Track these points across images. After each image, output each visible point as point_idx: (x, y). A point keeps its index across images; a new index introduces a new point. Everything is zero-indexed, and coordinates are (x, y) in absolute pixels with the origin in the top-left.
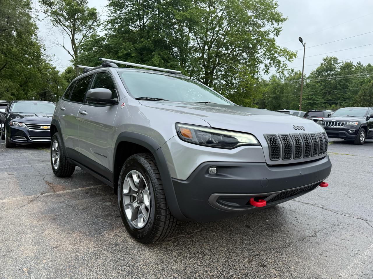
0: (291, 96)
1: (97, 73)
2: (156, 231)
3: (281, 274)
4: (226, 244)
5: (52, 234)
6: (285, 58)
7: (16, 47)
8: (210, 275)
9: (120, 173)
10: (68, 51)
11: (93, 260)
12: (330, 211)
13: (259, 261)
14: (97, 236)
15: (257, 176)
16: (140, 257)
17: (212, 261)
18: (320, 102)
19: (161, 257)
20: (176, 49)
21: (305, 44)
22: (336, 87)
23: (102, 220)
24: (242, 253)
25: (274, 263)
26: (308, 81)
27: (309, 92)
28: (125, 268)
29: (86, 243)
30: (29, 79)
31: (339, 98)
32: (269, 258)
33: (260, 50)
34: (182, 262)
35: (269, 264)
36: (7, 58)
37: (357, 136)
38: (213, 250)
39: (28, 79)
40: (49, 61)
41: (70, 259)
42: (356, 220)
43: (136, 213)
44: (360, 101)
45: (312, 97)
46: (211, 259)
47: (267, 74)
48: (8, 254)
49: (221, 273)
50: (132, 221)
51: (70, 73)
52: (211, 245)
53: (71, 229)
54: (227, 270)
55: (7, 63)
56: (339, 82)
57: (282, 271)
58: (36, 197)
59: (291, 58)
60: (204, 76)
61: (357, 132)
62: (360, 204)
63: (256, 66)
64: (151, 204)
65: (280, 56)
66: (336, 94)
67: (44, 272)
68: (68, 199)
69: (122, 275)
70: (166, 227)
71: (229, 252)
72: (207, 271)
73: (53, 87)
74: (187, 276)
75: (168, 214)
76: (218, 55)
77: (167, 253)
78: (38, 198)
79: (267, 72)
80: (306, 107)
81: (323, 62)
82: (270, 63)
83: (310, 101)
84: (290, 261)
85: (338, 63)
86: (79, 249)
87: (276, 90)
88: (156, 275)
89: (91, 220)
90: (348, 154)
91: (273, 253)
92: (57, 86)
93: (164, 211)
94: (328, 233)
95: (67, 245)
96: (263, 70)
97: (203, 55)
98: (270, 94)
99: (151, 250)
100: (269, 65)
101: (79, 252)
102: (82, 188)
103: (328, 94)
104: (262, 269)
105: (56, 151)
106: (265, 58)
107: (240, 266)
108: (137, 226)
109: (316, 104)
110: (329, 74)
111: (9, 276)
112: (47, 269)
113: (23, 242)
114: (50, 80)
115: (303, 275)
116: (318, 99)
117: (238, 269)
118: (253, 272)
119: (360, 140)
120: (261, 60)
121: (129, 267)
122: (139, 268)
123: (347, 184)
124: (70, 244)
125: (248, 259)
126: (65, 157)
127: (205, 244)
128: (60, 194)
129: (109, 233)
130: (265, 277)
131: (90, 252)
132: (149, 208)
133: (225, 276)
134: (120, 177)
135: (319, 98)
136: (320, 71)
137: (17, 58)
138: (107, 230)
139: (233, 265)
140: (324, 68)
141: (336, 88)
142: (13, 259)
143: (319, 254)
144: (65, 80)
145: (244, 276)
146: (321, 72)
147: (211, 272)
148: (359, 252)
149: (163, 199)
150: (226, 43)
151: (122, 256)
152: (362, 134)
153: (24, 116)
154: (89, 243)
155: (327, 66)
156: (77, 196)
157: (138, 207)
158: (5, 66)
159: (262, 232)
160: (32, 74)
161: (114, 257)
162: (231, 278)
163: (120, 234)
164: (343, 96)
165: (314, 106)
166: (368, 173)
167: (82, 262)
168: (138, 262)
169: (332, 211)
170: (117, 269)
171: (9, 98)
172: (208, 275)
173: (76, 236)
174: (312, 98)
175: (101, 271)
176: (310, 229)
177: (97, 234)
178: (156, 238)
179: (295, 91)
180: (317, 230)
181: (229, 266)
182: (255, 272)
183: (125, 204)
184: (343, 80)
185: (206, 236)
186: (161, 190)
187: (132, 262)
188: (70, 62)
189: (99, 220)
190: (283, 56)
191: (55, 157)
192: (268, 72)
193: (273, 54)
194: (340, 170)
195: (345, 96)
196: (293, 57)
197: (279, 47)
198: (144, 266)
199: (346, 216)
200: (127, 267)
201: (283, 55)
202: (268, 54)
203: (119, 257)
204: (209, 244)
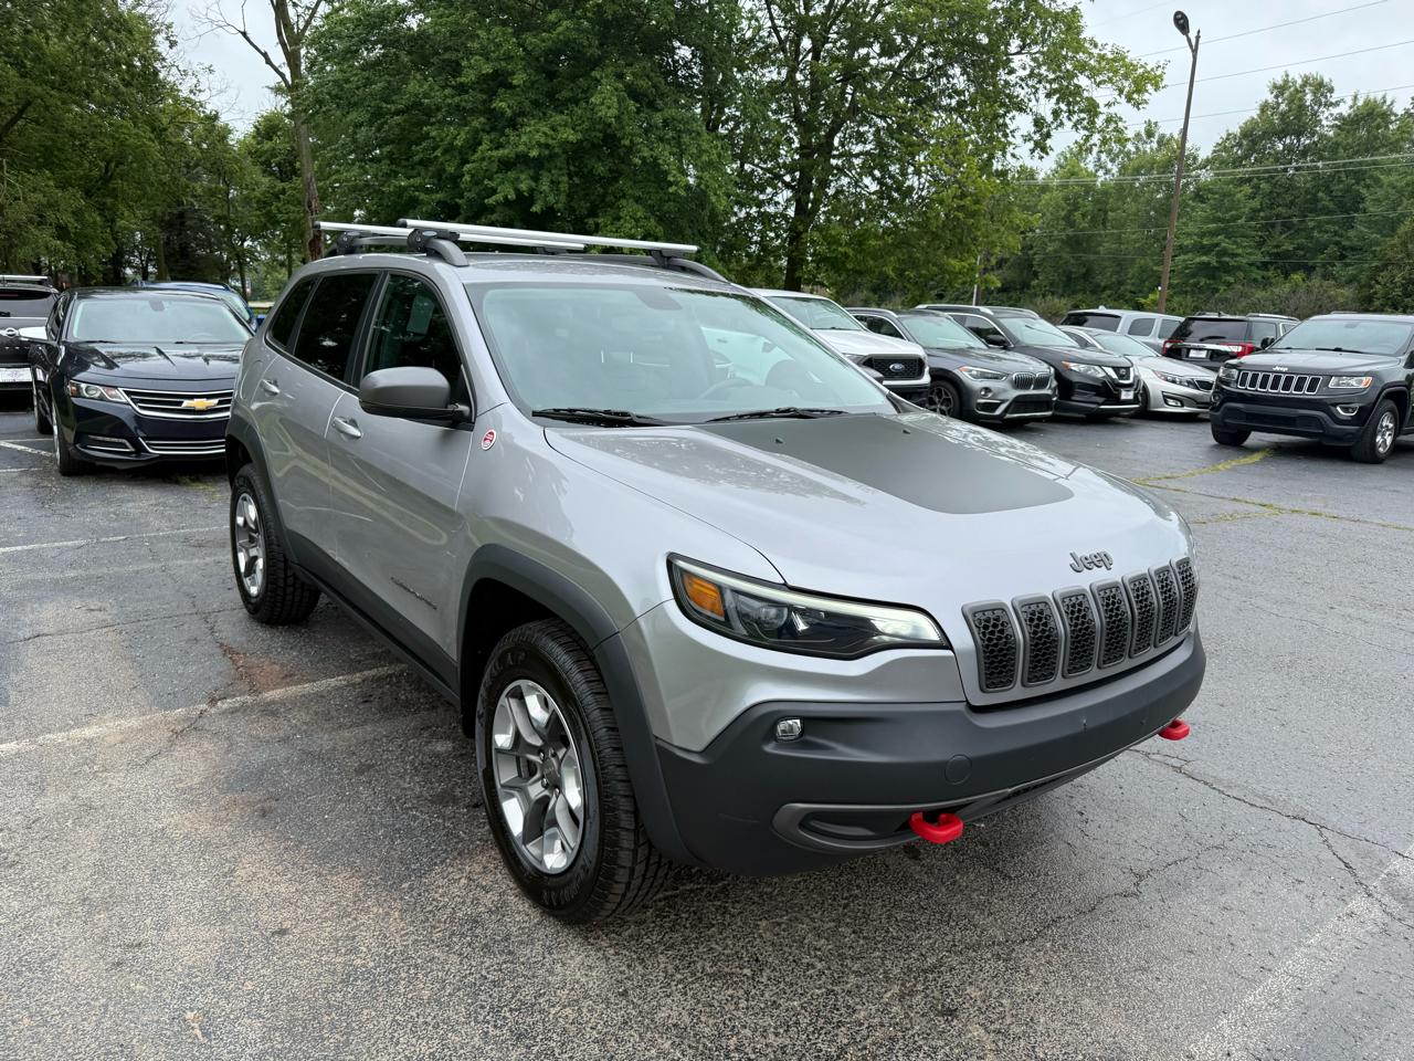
0: (1134, 236)
1: (393, 276)
2: (604, 895)
3: (1000, 1043)
4: (832, 924)
5: (264, 879)
6: (1117, 92)
7: (61, 37)
8: (775, 1044)
9: (483, 675)
10: (265, 55)
11: (403, 982)
12: (1206, 783)
13: (936, 994)
14: (409, 888)
15: (934, 749)
16: (551, 972)
17: (785, 993)
18: (1244, 261)
19: (621, 973)
20: (685, 52)
21: (1198, 37)
22: (1315, 200)
23: (424, 820)
24: (883, 959)
25: (984, 1002)
26: (1206, 176)
27: (1207, 220)
28: (504, 1017)
29: (377, 915)
30: (117, 166)
31: (1322, 248)
32: (971, 983)
33: (1020, 57)
34: (686, 994)
35: (967, 1005)
36: (29, 81)
37: (1366, 430)
38: (791, 947)
39: (113, 165)
40: (191, 91)
41: (329, 979)
42: (1287, 824)
43: (539, 819)
44: (1402, 259)
45: (1215, 240)
46: (782, 986)
47: (1041, 158)
48: (130, 955)
49: (809, 1040)
50: (525, 843)
51: (275, 138)
52: (784, 926)
53: (325, 857)
54: (829, 1027)
55: (28, 104)
56: (1326, 183)
57: (1006, 1035)
58: (196, 713)
59: (1139, 91)
60: (797, 157)
61: (1366, 416)
62: (1316, 755)
63: (1001, 121)
64: (586, 806)
65: (1098, 85)
66: (1313, 229)
67: (251, 1029)
68: (305, 727)
69: (495, 1043)
70: (636, 883)
71: (842, 957)
72: (765, 1031)
73: (212, 193)
74: (701, 1048)
75: (643, 844)
76: (853, 73)
77: (638, 958)
78: (200, 722)
79: (1041, 147)
80: (1192, 281)
81: (1270, 98)
82: (1056, 113)
83: (1205, 259)
84: (1038, 994)
85: (1332, 104)
86: (354, 937)
87: (1076, 209)
88: (604, 1044)
89: (388, 820)
90: (1318, 510)
91: (985, 962)
92: (225, 187)
93: (631, 836)
94: (1181, 879)
95: (314, 924)
96: (1027, 138)
97: (791, 76)
98: (1053, 226)
99: (589, 944)
100: (1049, 118)
101: (354, 951)
102: (348, 677)
103: (1279, 228)
104: (941, 1022)
105: (251, 529)
106: (1037, 89)
107: (873, 1011)
108: (541, 861)
109: (1228, 269)
110: (1289, 149)
111: (144, 1041)
112: (260, 1016)
113: (172, 909)
114: (196, 166)
115: (1070, 1049)
116: (1240, 251)
117: (866, 1025)
118: (913, 1036)
119: (1374, 445)
120: (1022, 96)
121: (516, 1010)
122: (551, 1016)
123: (1287, 659)
124: (326, 920)
125: (902, 985)
126: (286, 561)
127: (763, 923)
128: (273, 702)
129: (449, 873)
130: (948, 1056)
131: (392, 951)
132: (581, 817)
133: (821, 1050)
134: (482, 691)
135: (1245, 247)
136: (1252, 138)
137: (67, 84)
138: (442, 863)
139: (849, 1007)
140: (1272, 123)
141: (1312, 205)
142: (150, 975)
143: (1136, 970)
144: (254, 164)
145: (882, 1051)
146: (1262, 137)
147: (777, 1035)
148: (1269, 962)
149: (626, 796)
150: (885, 27)
151: (495, 970)
152: (1387, 422)
153: (114, 357)
154: (387, 914)
155: (1283, 115)
156: (334, 713)
157: (544, 801)
158: (21, 112)
159: (958, 877)
160: (128, 146)
161: (468, 972)
162: (838, 1057)
163: (486, 881)
164: (1337, 239)
165: (1220, 278)
166: (1375, 607)
167: (367, 991)
168: (545, 993)
169: (1211, 786)
170: (481, 1018)
171: (47, 248)
172: (766, 1045)
173: (344, 885)
174: (1217, 245)
175: (430, 1028)
176: (1123, 863)
177: (410, 876)
178: (610, 906)
179: (1152, 213)
180: (1148, 866)
181: (838, 1010)
182: (919, 1035)
183: (502, 782)
184: (1343, 175)
185: (769, 890)
186: (619, 766)
187: (528, 993)
188: (273, 95)
189: (415, 818)
190: (1110, 85)
191: (247, 551)
192: (1044, 149)
193: (1070, 76)
194: (1274, 591)
195: (1348, 238)
196: (1149, 87)
197: (1096, 46)
198: (565, 1007)
199: (1254, 808)
200: (511, 1010)
201: (1110, 79)
202: (1051, 76)
203: (484, 973)
204: (779, 924)
